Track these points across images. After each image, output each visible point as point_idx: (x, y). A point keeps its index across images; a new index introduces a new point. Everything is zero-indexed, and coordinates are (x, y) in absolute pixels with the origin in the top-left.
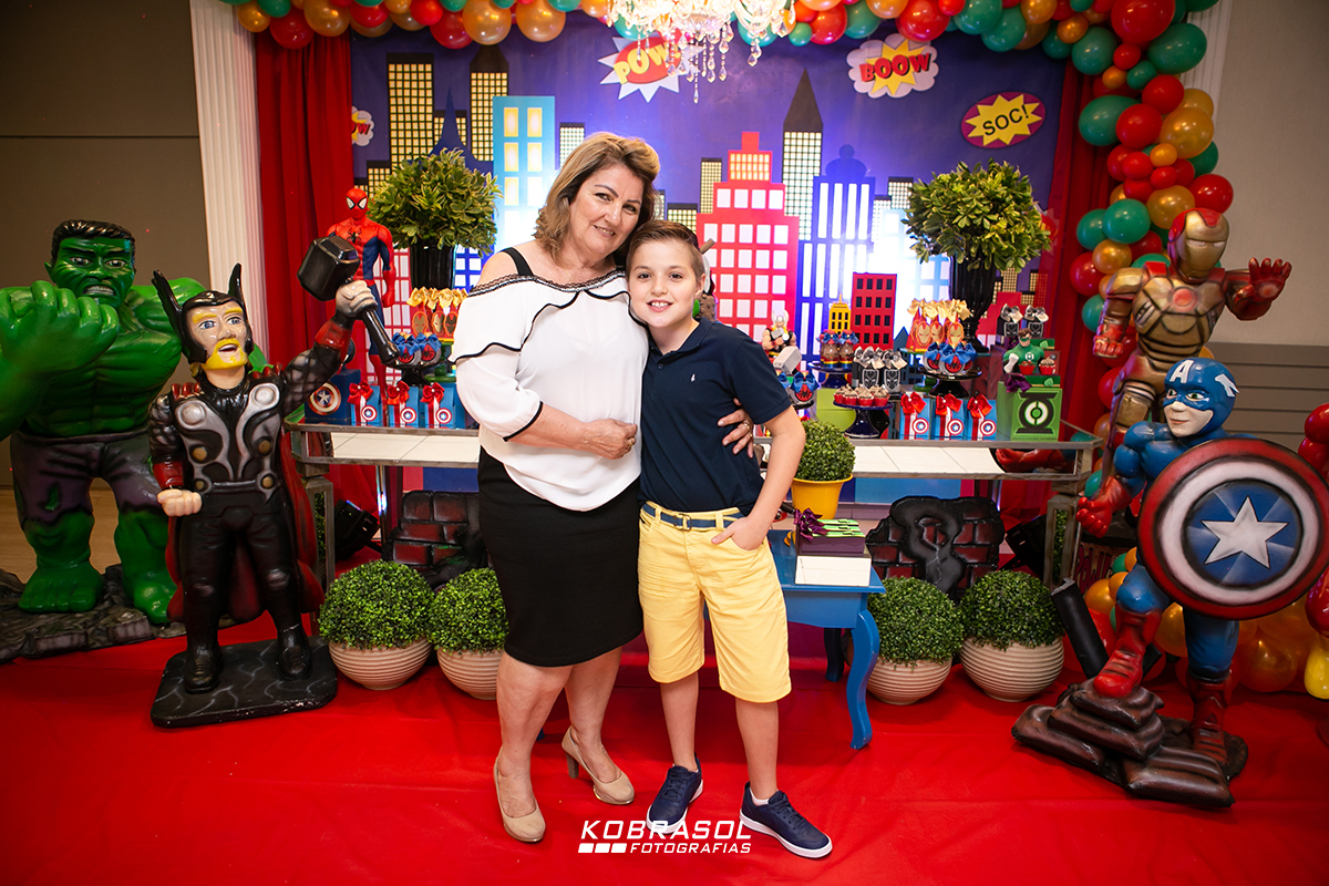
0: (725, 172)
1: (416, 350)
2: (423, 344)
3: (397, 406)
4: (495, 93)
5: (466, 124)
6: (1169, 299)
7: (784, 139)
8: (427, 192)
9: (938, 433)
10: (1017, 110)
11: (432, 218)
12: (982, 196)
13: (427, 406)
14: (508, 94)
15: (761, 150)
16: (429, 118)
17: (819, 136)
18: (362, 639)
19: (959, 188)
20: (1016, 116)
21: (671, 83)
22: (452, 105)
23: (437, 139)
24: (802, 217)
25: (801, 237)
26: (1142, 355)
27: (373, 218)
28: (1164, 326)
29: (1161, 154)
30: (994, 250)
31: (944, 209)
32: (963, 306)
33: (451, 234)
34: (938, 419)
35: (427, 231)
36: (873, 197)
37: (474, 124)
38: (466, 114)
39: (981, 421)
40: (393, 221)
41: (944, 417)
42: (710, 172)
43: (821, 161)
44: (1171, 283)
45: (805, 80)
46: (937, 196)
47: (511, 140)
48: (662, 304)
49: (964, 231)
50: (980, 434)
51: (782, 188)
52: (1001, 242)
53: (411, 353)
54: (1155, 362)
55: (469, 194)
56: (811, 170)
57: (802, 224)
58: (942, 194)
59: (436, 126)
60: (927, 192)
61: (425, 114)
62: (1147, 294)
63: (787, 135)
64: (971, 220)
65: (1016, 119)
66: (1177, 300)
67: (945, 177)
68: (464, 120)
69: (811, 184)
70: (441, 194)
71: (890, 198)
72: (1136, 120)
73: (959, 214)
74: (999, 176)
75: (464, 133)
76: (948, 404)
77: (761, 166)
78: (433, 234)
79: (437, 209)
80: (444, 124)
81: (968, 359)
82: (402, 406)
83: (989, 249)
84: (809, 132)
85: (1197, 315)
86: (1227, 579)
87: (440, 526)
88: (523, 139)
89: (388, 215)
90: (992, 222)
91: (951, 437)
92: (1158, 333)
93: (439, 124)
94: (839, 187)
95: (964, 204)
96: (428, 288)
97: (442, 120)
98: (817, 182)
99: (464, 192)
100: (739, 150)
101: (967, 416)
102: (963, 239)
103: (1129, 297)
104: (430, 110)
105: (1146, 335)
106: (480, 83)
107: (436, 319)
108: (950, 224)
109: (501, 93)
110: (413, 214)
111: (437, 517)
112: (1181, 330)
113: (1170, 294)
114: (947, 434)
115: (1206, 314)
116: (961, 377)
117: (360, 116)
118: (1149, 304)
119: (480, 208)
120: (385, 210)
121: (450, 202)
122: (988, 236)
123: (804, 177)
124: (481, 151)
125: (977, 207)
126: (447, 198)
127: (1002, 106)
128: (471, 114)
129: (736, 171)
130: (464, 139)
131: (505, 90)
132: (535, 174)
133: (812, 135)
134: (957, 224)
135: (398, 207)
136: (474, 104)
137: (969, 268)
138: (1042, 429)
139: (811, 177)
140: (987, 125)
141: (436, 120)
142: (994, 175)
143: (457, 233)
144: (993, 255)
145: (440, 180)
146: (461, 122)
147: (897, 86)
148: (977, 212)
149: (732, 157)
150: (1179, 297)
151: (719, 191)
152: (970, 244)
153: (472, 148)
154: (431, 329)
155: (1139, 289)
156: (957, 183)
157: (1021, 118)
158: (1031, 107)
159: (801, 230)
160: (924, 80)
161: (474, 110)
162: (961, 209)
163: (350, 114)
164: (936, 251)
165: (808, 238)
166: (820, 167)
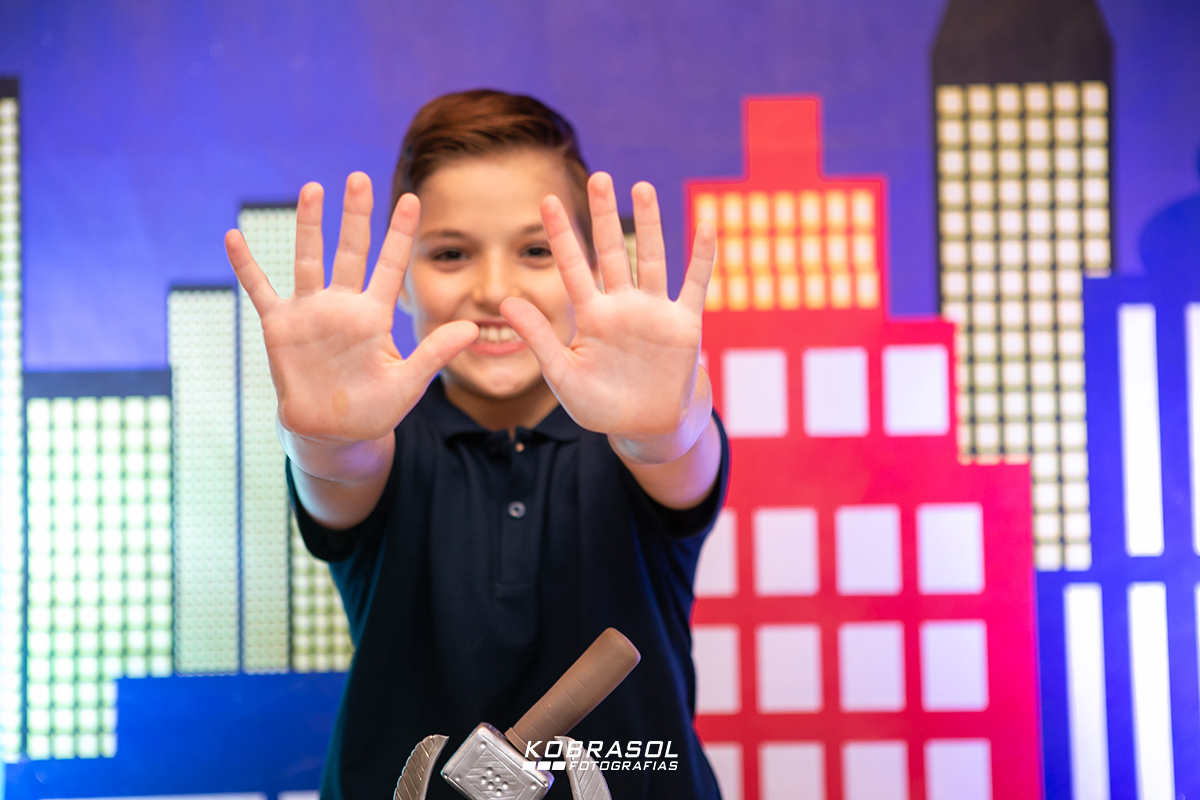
7: (934, 117)
15: (834, 176)
17: (1095, 96)
24: (1043, 466)
25: (1047, 558)
43: (1111, 207)
51: (940, 333)
57: (1044, 496)
63: (950, 100)
69: (1072, 312)
77: (837, 248)
84: (1049, 80)
98: (1101, 301)
100: (737, 176)
123: (1039, 280)
133: (1065, 96)
139: (1070, 282)
159: (1045, 526)
165: (1080, 557)
166: (1113, 236)
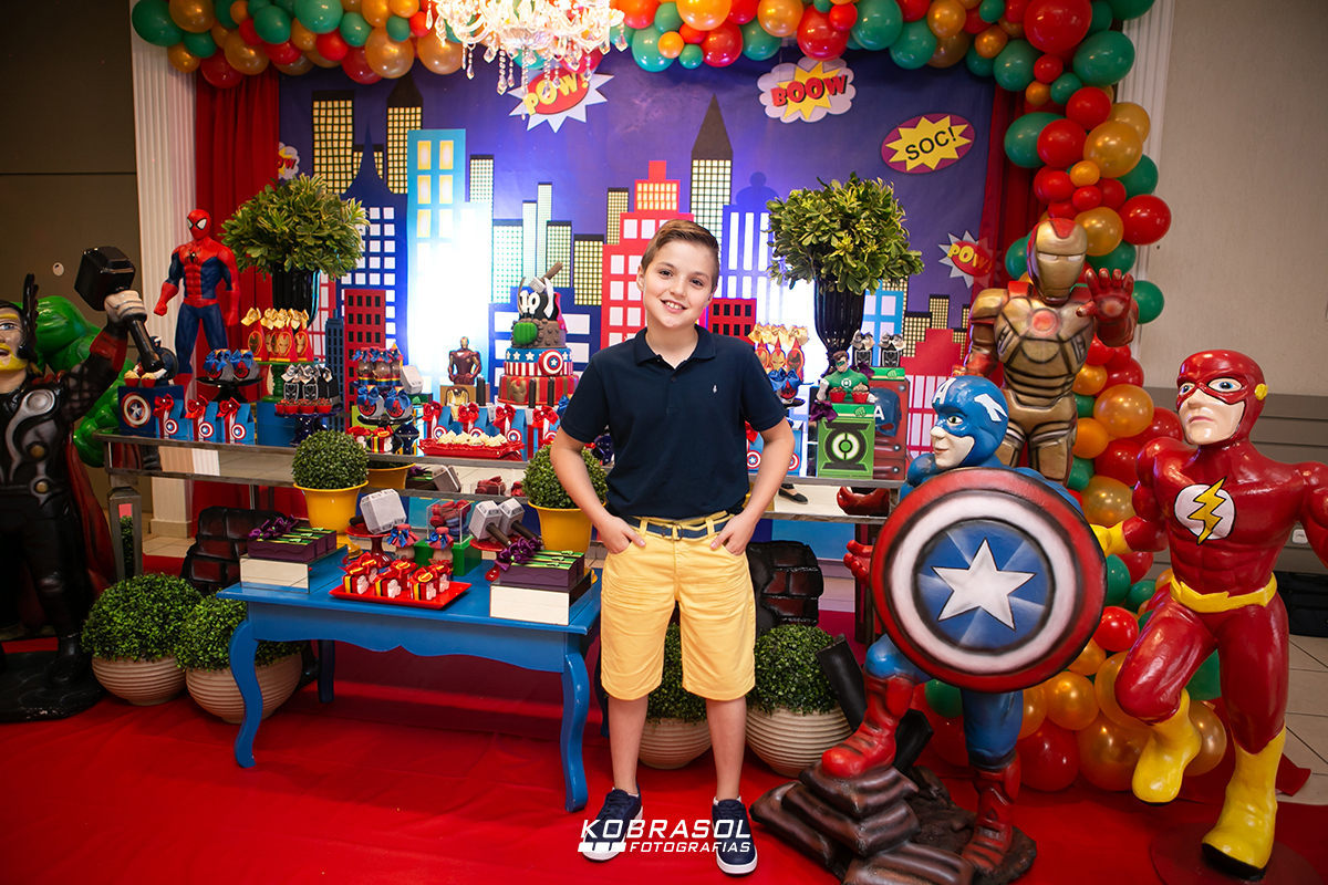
0: (632, 202)
2: (237, 361)
3: (195, 420)
4: (410, 127)
5: (383, 158)
6: (1029, 324)
7: (692, 167)
8: (274, 215)
10: (944, 133)
11: (278, 240)
12: (829, 211)
13: (223, 421)
14: (422, 127)
15: (668, 179)
16: (349, 152)
17: (728, 163)
18: (107, 649)
19: (807, 204)
20: (942, 139)
21: (579, 113)
22: (370, 140)
23: (355, 172)
26: (1007, 388)
28: (1024, 354)
29: (1082, 172)
31: (793, 226)
37: (390, 158)
38: (383, 148)
42: (617, 201)
43: (730, 189)
44: (1030, 303)
45: (714, 107)
47: (424, 172)
49: (811, 249)
52: (849, 260)
53: (218, 369)
54: (1020, 396)
56: (720, 199)
58: (792, 211)
59: (355, 161)
60: (780, 210)
61: (346, 148)
62: (1006, 319)
63: (695, 163)
64: (817, 238)
65: (942, 142)
66: (1036, 324)
67: (796, 193)
68: (381, 154)
69: (720, 213)
70: (288, 217)
72: (1059, 136)
73: (805, 231)
75: (381, 167)
77: (668, 195)
78: (279, 256)
79: (283, 232)
80: (363, 158)
82: (201, 420)
84: (718, 160)
85: (1060, 341)
86: (965, 640)
87: (233, 542)
88: (435, 172)
89: (239, 237)
90: (840, 239)
92: (1018, 363)
93: (358, 158)
94: (750, 217)
95: (811, 220)
97: (361, 154)
98: (727, 211)
99: (312, 216)
100: (646, 179)
102: (811, 259)
103: (990, 321)
104: (350, 144)
105: (1008, 365)
106: (396, 118)
108: (797, 242)
109: (415, 127)
110: (262, 236)
111: (230, 534)
112: (1044, 358)
113: (1029, 316)
115: (1069, 339)
117: (288, 152)
118: (1008, 328)
119: (328, 230)
121: (295, 224)
122: (836, 254)
123: (714, 206)
124: (396, 184)
125: (824, 223)
126: (295, 221)
127: (926, 128)
128: (387, 148)
129: (642, 201)
130: (380, 172)
131: (419, 124)
132: (446, 206)
133: (721, 163)
135: (248, 229)
136: (390, 138)
138: (852, 464)
139: (720, 206)
140: (910, 149)
141: (356, 154)
145: (288, 203)
146: (378, 155)
147: (811, 110)
148: (824, 229)
149: (639, 186)
150: (1039, 320)
151: (626, 221)
153: (388, 181)
155: (999, 312)
156: (806, 198)
157: (947, 141)
158: (958, 129)
160: (841, 103)
161: (390, 144)
162: (808, 226)
163: (277, 150)
166: (730, 196)
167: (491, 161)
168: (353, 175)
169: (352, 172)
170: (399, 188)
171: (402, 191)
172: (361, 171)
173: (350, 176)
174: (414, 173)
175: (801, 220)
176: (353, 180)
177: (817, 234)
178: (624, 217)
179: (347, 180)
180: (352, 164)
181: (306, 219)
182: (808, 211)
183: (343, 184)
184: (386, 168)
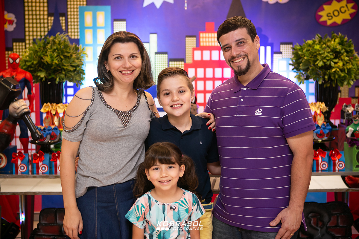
0: (198, 42)
1: (47, 134)
2: (51, 132)
3: (38, 164)
4: (80, 5)
5: (65, 20)
8: (51, 55)
9: (315, 169)
10: (343, 7)
11: (53, 68)
12: (329, 50)
13: (53, 163)
14: (87, 5)
15: (215, 31)
16: (46, 17)
19: (317, 47)
20: (343, 10)
22: (58, 10)
27: (22, 68)
30: (337, 77)
31: (311, 57)
32: (323, 105)
33: (63, 76)
34: (315, 162)
35: (50, 75)
36: (273, 53)
37: (69, 20)
38: (65, 15)
39: (337, 161)
40: (33, 69)
41: (318, 161)
42: (190, 42)
46: (307, 51)
47: (88, 28)
48: (178, 106)
49: (321, 68)
50: (337, 169)
52: (340, 73)
53: (45, 136)
55: (71, 56)
58: (309, 50)
59: (49, 21)
60: (302, 50)
61: (44, 15)
64: (324, 63)
67: (310, 42)
68: (64, 18)
70: (57, 56)
71: (281, 53)
73: (318, 60)
74: (337, 40)
75: (64, 25)
76: (319, 154)
78: (53, 76)
79: (56, 63)
80: (53, 20)
81: (327, 131)
82: (40, 164)
83: (334, 77)
88: (95, 27)
89: (30, 66)
90: (335, 63)
91: (322, 170)
93: (51, 20)
95: (320, 54)
96: (51, 103)
97: (52, 18)
99: (69, 55)
100: (205, 31)
101: (329, 160)
102: (321, 72)
104: (46, 13)
107: (56, 119)
108: (314, 65)
109: (83, 5)
110: (42, 65)
114: (320, 169)
116: (325, 141)
117: (9, 16)
119: (77, 62)
120: (28, 64)
121: (62, 60)
122: (334, 70)
124: (73, 34)
125: (327, 56)
126: (61, 58)
127: (335, 5)
128: (67, 15)
129: (203, 42)
130: (64, 28)
131: (85, 3)
134: (317, 65)
135: (35, 62)
136: (69, 10)
137: (325, 86)
140: (329, 15)
141: (49, 18)
142: (335, 40)
143: (66, 75)
144: (337, 79)
145: (57, 49)
146: (62, 19)
148: (328, 58)
149: (201, 35)
151: (195, 51)
152: (325, 74)
153: (68, 32)
154: (53, 124)
156: (316, 44)
157: (345, 11)
158: (350, 5)
161: (69, 13)
162: (319, 57)
163: (3, 15)
164: (307, 78)
167: (125, 23)
168: (48, 29)
169: (48, 27)
170: (74, 35)
171: (76, 37)
172: (53, 27)
173: (46, 29)
174: (83, 28)
175: (315, 55)
176: (48, 31)
177: (325, 61)
178: (194, 49)
179: (44, 32)
180: (48, 23)
181: (65, 57)
182: (319, 51)
183: (43, 34)
184: (67, 26)
